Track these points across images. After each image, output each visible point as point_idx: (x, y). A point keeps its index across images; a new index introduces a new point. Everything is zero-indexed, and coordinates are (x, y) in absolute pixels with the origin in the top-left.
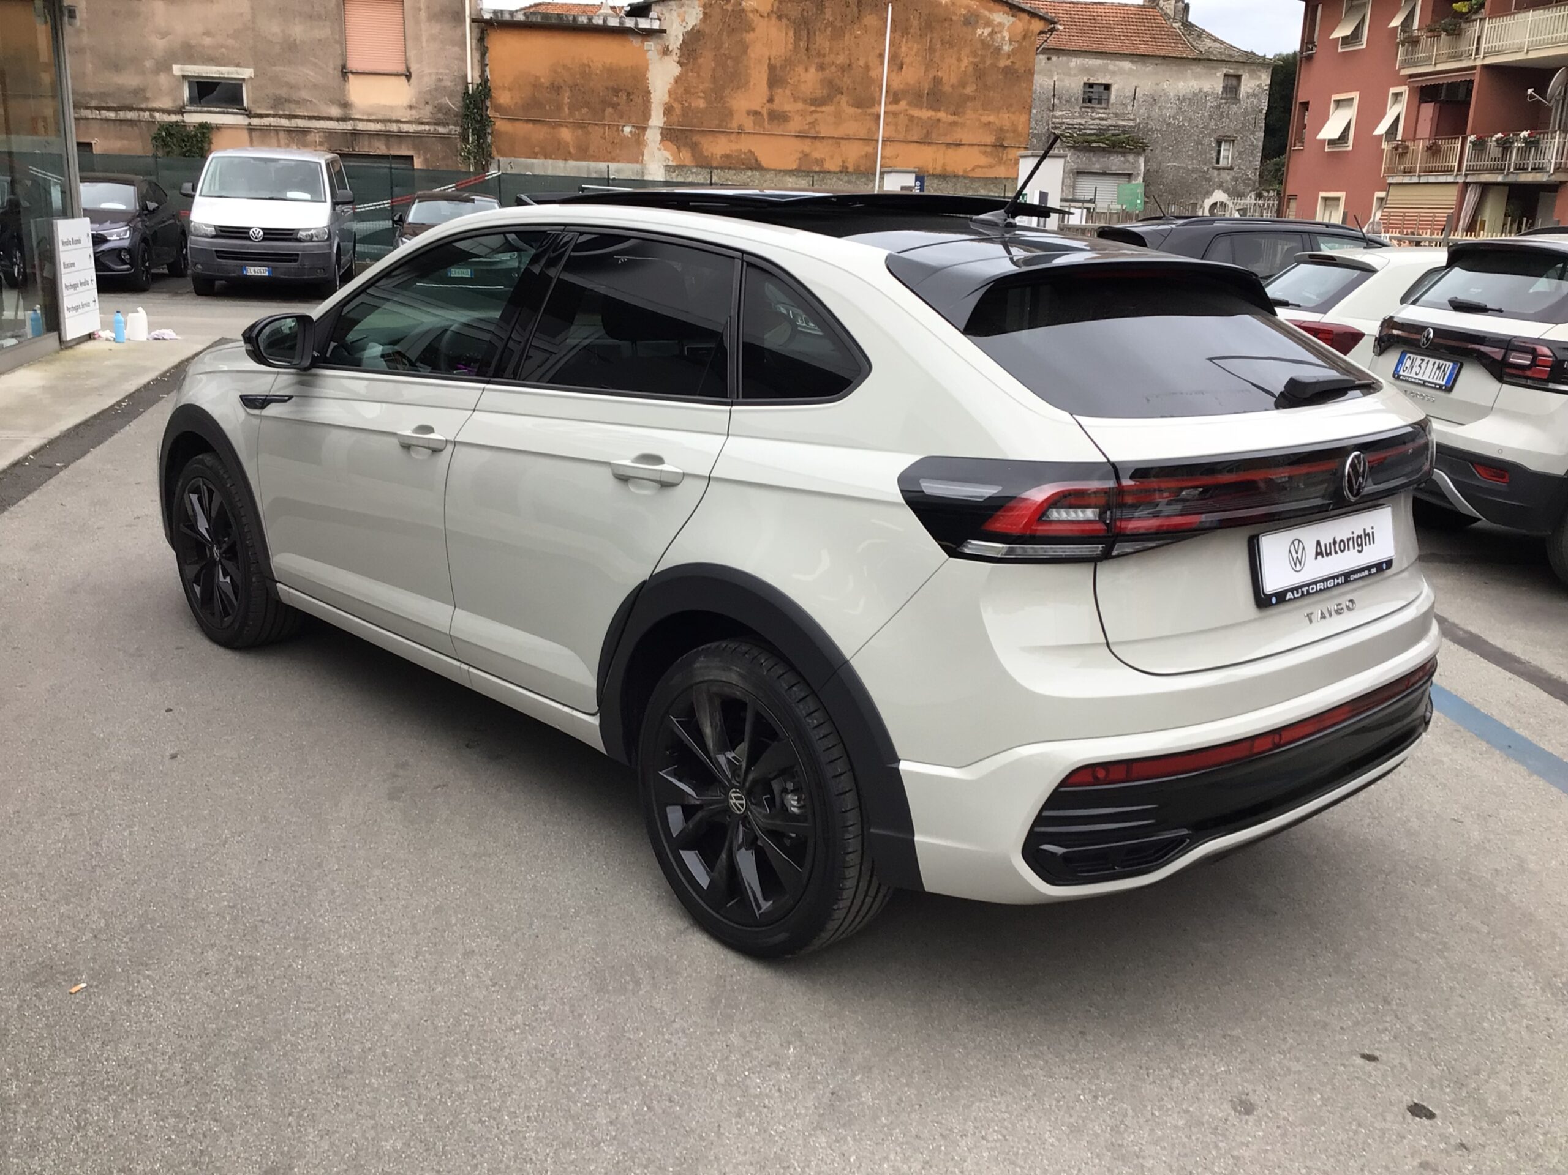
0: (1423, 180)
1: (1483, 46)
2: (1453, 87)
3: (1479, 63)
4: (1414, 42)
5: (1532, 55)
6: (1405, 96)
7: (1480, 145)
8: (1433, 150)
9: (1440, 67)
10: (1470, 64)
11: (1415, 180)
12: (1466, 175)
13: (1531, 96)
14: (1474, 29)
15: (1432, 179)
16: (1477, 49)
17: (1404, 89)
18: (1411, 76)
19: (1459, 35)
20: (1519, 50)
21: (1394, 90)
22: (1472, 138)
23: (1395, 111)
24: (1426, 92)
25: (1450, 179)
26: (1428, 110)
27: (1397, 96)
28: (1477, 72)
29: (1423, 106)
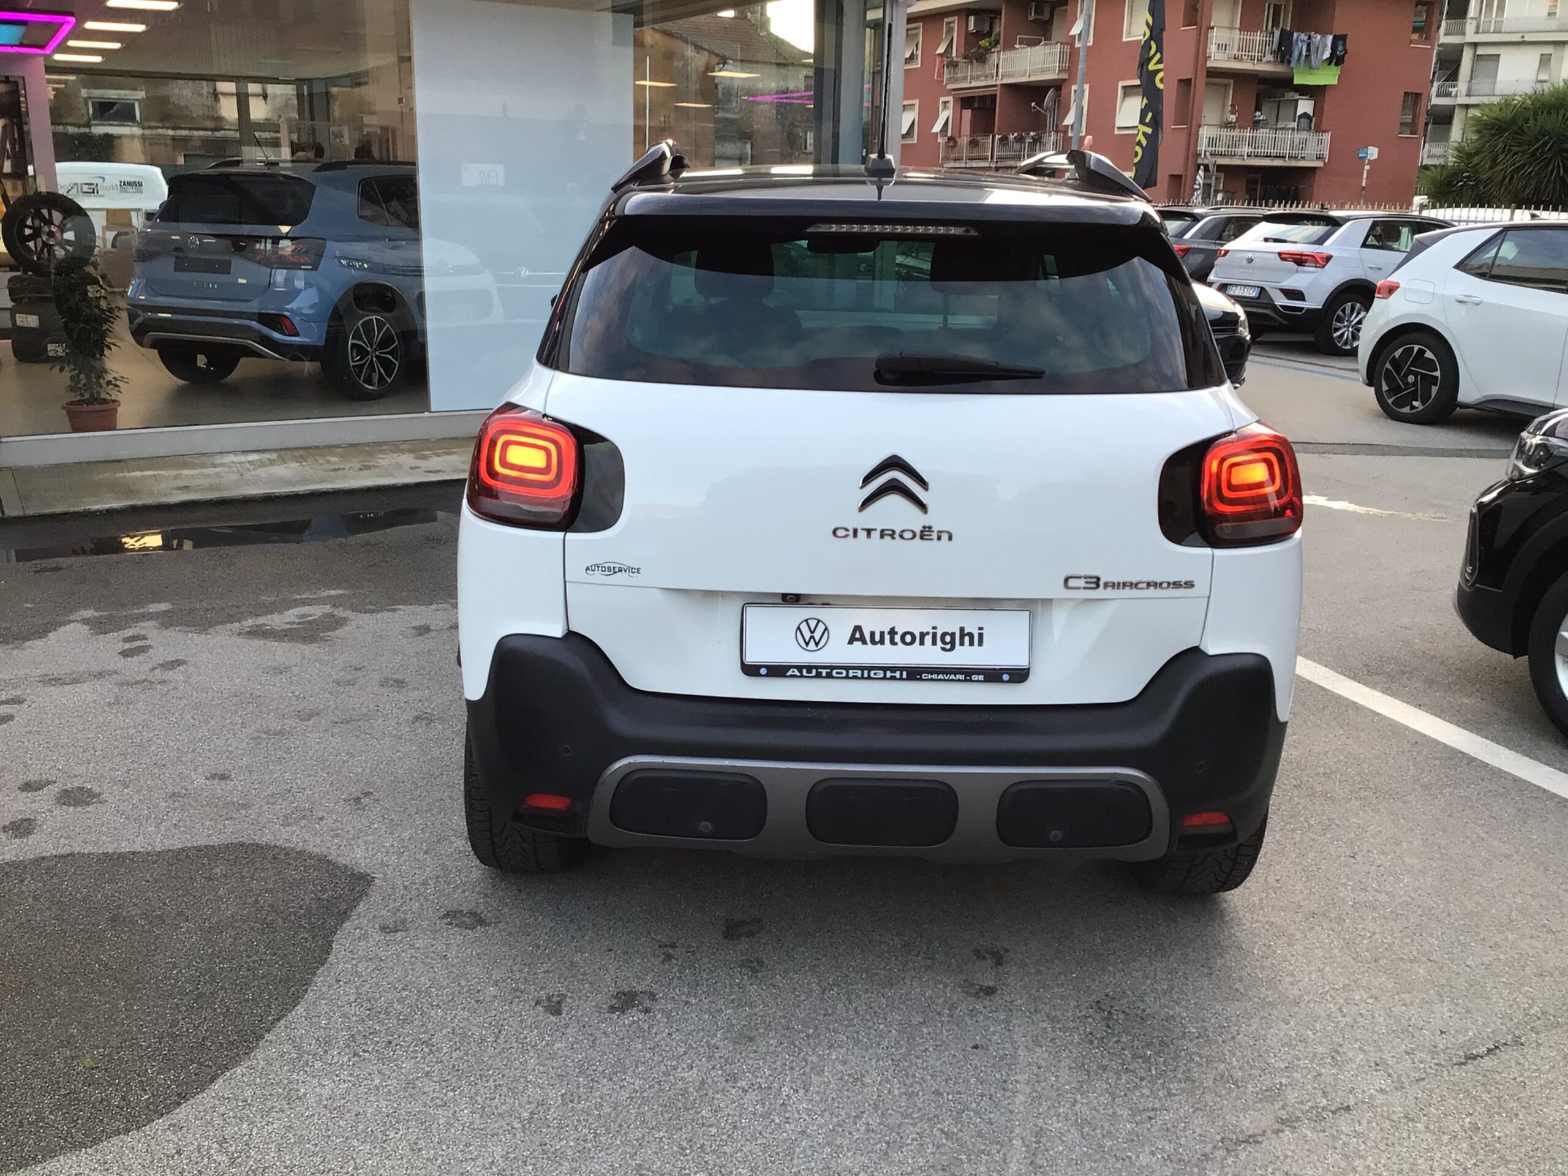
0: (968, 165)
1: (1000, 70)
2: (982, 98)
3: (999, 82)
4: (953, 65)
5: (1033, 79)
6: (951, 105)
7: (1004, 140)
8: (973, 144)
9: (974, 84)
10: (994, 83)
11: (963, 165)
12: (997, 162)
13: (1034, 108)
14: (994, 58)
15: (974, 164)
16: (997, 72)
17: (950, 99)
18: (955, 90)
19: (984, 62)
20: (1024, 75)
21: (942, 99)
22: (998, 137)
23: (944, 115)
24: (966, 102)
25: (986, 164)
26: (967, 114)
27: (945, 103)
28: (998, 88)
29: (964, 111)
